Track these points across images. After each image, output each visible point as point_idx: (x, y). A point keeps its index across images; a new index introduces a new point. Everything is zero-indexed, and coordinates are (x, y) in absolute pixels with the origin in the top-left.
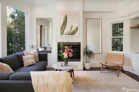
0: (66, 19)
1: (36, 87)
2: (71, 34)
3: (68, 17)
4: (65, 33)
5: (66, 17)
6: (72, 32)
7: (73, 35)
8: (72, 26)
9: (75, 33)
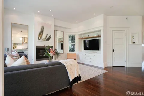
0: (43, 29)
1: (67, 66)
2: (46, 40)
3: (44, 27)
4: (42, 39)
5: (43, 27)
6: (47, 39)
7: (48, 41)
8: (47, 35)
9: (49, 40)
